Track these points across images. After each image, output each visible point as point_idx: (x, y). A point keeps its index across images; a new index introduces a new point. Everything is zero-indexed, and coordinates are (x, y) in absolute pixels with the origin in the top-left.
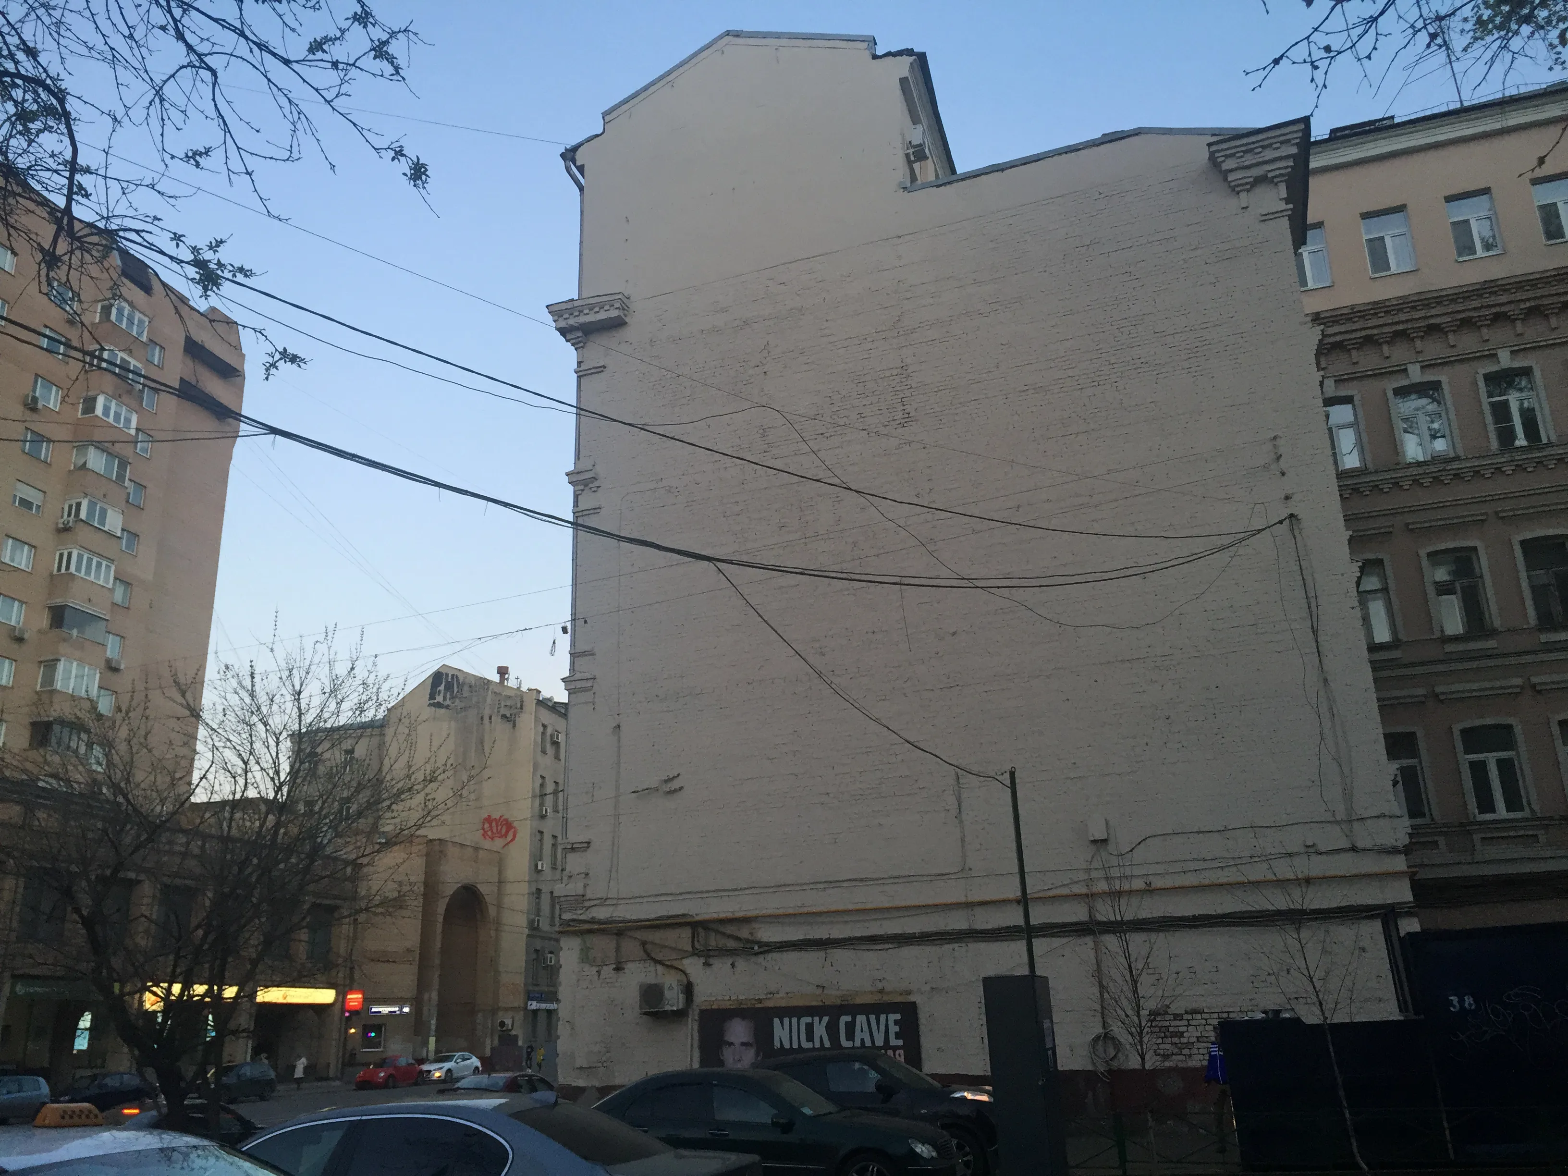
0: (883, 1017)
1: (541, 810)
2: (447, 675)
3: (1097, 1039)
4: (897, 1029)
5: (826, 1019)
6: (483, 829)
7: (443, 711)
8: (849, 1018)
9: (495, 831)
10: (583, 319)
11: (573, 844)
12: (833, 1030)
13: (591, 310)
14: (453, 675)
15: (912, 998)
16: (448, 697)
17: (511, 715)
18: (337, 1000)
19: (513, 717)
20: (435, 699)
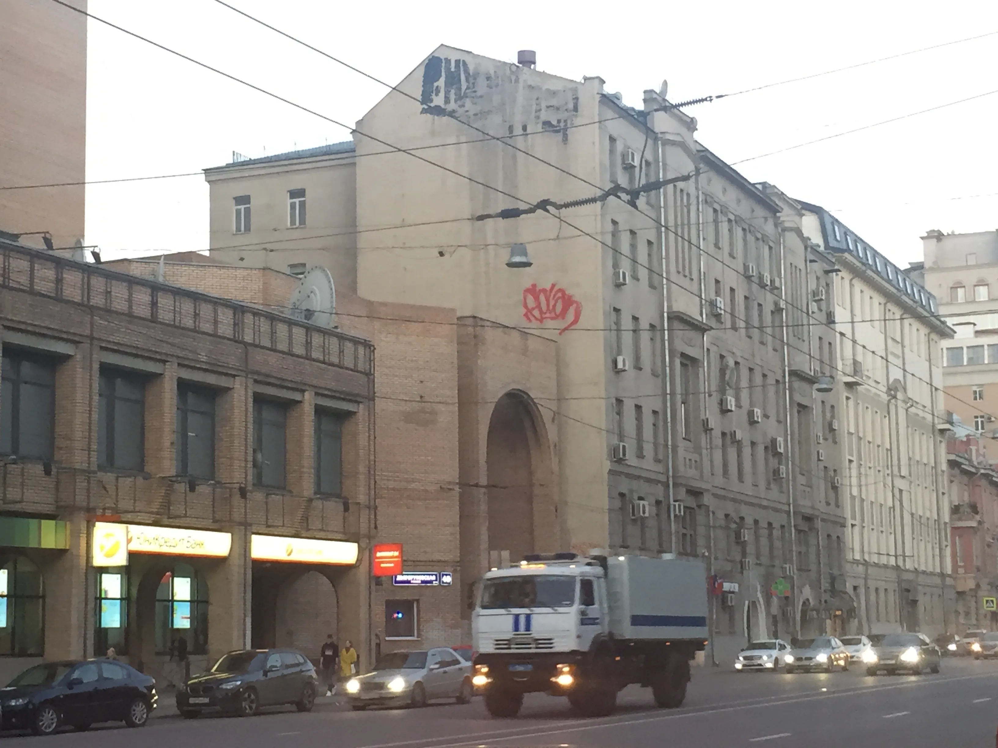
1: (616, 274)
2: (448, 61)
6: (526, 306)
7: (445, 119)
9: (544, 308)
14: (457, 62)
16: (452, 97)
17: (559, 121)
18: (359, 560)
19: (562, 124)
20: (432, 101)
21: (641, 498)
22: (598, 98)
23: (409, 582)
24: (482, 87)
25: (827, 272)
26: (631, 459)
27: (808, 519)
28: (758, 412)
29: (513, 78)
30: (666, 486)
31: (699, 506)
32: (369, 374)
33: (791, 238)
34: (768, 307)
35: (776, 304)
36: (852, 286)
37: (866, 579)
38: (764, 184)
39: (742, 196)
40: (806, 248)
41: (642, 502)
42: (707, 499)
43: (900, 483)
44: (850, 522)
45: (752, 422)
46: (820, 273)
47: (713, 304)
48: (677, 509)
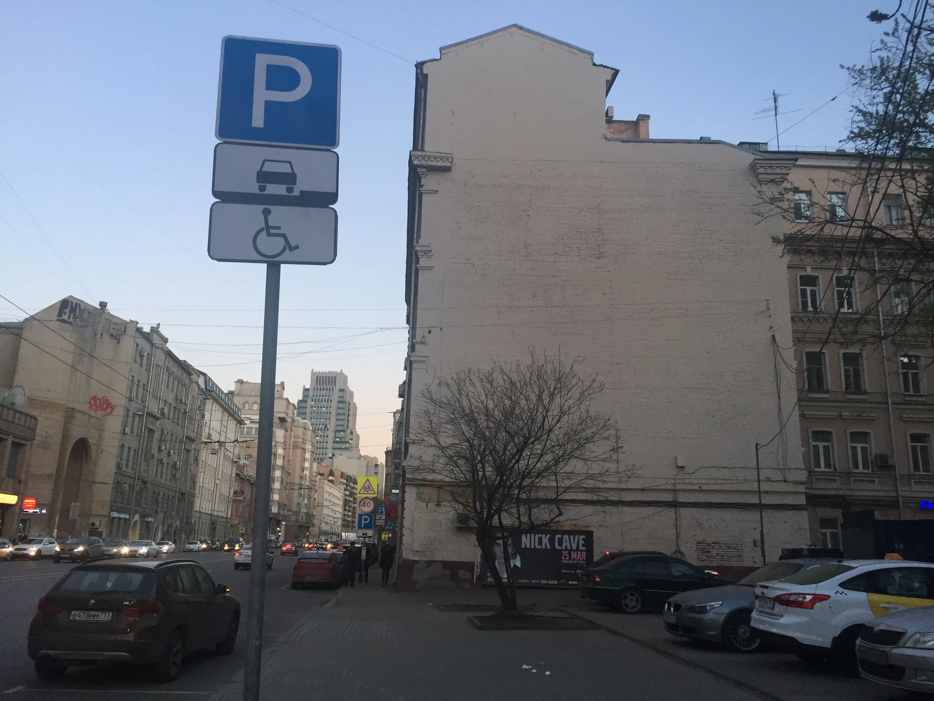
0: (577, 537)
1: (130, 396)
2: (72, 303)
3: (675, 552)
4: (583, 542)
5: (548, 536)
6: (90, 403)
7: (66, 325)
8: (560, 536)
9: (98, 405)
10: (429, 163)
11: (414, 440)
12: (551, 541)
13: (435, 159)
14: (76, 304)
15: (590, 529)
16: (72, 316)
17: (117, 335)
18: (17, 503)
19: (118, 336)
20: (62, 316)
21: (124, 484)
22: (135, 329)
23: (27, 512)
24: (86, 315)
25: (205, 399)
26: (124, 469)
27: (183, 494)
28: (172, 452)
29: (100, 314)
30: (134, 479)
31: (145, 488)
32: (34, 430)
33: (195, 386)
34: (183, 411)
35: (185, 410)
36: (212, 404)
37: (199, 519)
38: (185, 361)
39: (179, 368)
40: (199, 389)
41: (125, 485)
42: (149, 485)
43: (217, 482)
44: (197, 496)
45: (169, 455)
46: (202, 399)
47: (163, 409)
48: (137, 488)
